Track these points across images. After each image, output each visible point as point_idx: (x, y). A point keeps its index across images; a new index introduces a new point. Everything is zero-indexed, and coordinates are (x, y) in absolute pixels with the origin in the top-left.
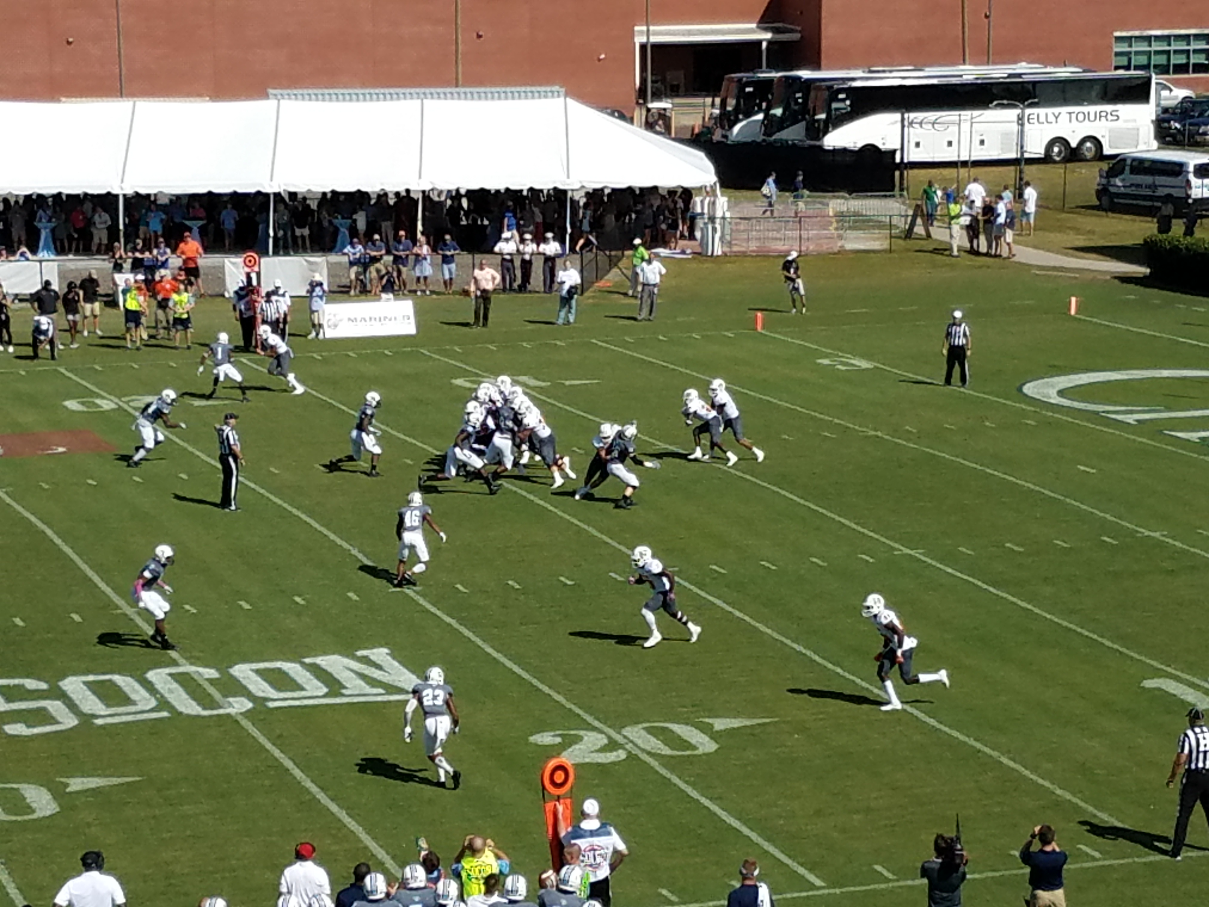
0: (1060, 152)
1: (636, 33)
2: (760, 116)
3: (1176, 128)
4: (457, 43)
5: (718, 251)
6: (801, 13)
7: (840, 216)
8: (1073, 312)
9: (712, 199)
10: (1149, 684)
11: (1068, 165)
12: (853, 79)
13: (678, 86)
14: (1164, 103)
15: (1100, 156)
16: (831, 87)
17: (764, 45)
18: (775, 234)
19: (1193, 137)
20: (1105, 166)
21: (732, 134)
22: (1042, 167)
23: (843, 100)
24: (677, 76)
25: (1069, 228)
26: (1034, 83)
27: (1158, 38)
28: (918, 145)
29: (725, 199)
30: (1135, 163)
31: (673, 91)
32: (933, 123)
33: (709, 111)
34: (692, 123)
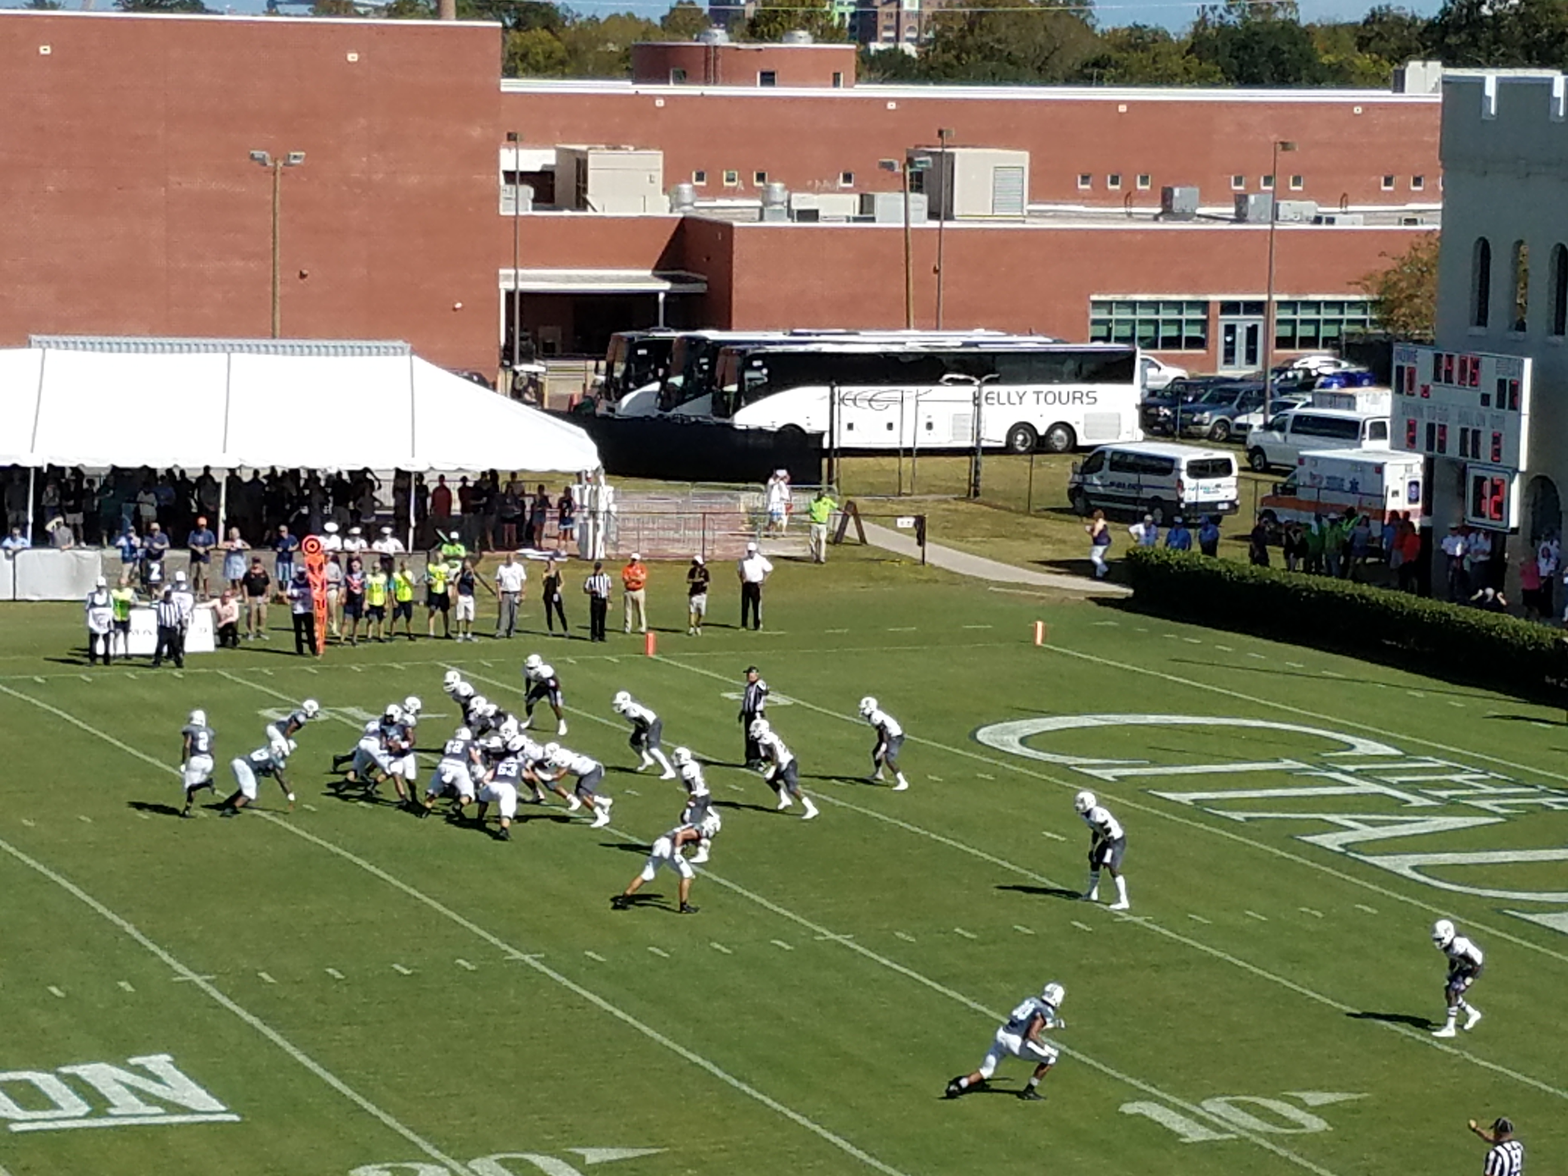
0: (1025, 440)
1: (501, 278)
2: (655, 386)
3: (1165, 415)
4: (274, 283)
5: (600, 554)
6: (708, 259)
7: (754, 513)
8: (1039, 641)
9: (594, 488)
10: (1129, 1108)
11: (1035, 457)
12: (773, 343)
13: (553, 345)
14: (1150, 384)
15: (1074, 448)
16: (744, 352)
17: (662, 296)
18: (671, 534)
19: (1186, 427)
20: (1080, 459)
21: (620, 406)
22: (1003, 458)
23: (759, 369)
24: (552, 333)
25: (1036, 535)
26: (994, 355)
27: (1144, 304)
28: (850, 426)
29: (612, 489)
30: (1116, 458)
31: (548, 352)
32: (870, 400)
33: (591, 376)
34: (571, 392)
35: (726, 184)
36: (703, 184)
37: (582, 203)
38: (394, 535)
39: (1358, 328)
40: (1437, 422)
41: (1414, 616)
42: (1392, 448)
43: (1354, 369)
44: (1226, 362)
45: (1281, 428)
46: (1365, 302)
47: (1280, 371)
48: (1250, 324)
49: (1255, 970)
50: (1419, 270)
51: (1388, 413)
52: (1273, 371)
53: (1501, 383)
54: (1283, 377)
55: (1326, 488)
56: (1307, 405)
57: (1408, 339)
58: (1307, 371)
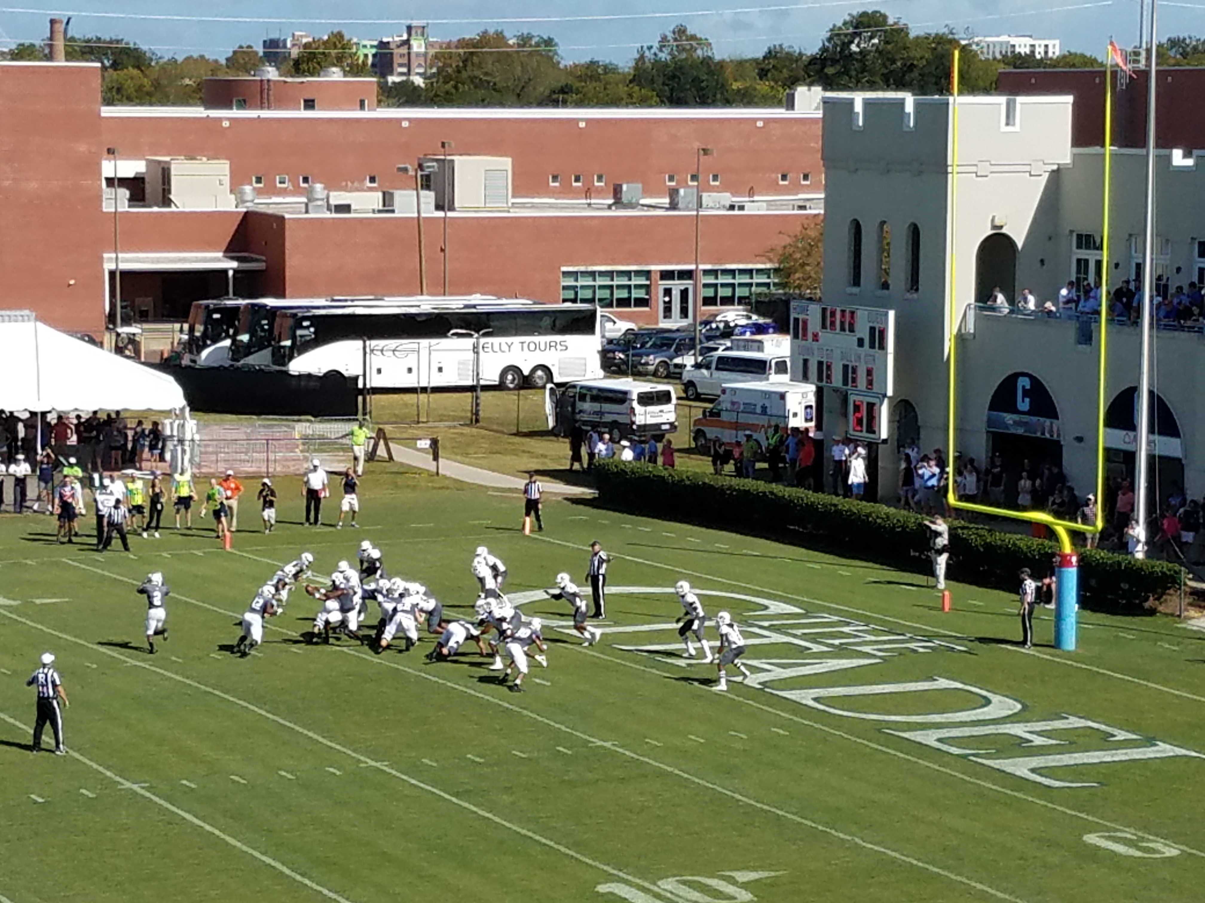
0: (514, 379)
1: (105, 261)
2: (227, 343)
3: (620, 358)
6: (266, 243)
7: (306, 439)
9: (182, 421)
10: (602, 888)
11: (522, 392)
12: (318, 308)
13: (147, 311)
14: (608, 335)
15: (551, 384)
16: (295, 315)
17: (231, 273)
18: (243, 457)
19: (636, 367)
21: (200, 358)
22: (497, 393)
23: (307, 327)
24: (146, 303)
25: (524, 452)
26: (488, 314)
27: (602, 274)
28: (379, 371)
29: (195, 422)
31: (143, 317)
32: (394, 351)
33: (177, 336)
34: (161, 348)
35: (279, 185)
36: (261, 185)
37: (167, 201)
38: (25, 460)
39: (764, 290)
40: (824, 360)
41: (811, 507)
42: (791, 380)
43: (761, 321)
44: (665, 317)
45: (708, 367)
46: (769, 270)
47: (706, 323)
48: (683, 288)
49: (697, 780)
50: (810, 244)
51: (789, 354)
52: (701, 324)
53: (872, 329)
54: (708, 327)
55: (743, 412)
56: (727, 349)
57: (801, 297)
58: (727, 323)
